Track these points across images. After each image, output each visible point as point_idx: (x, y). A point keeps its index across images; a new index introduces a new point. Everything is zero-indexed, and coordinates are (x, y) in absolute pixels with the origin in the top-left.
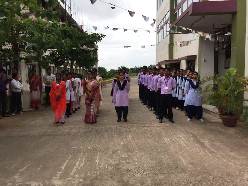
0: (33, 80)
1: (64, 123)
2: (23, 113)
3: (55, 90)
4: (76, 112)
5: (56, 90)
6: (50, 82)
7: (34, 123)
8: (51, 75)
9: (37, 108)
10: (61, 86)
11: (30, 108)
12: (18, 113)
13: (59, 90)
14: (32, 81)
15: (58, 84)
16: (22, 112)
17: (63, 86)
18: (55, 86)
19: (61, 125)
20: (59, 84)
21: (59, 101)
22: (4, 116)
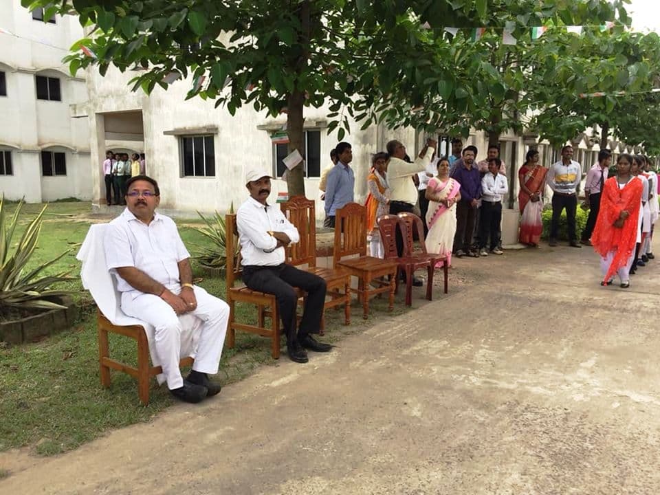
0: (530, 174)
1: (628, 286)
2: (501, 252)
3: (613, 199)
4: (646, 263)
5: (616, 199)
6: (568, 183)
7: (544, 276)
8: (570, 163)
9: (531, 246)
10: (630, 190)
11: (515, 244)
12: (491, 251)
13: (623, 200)
14: (527, 178)
15: (620, 185)
16: (501, 249)
17: (637, 188)
18: (612, 188)
19: (620, 291)
20: (624, 185)
21: (621, 228)
22: (468, 255)
